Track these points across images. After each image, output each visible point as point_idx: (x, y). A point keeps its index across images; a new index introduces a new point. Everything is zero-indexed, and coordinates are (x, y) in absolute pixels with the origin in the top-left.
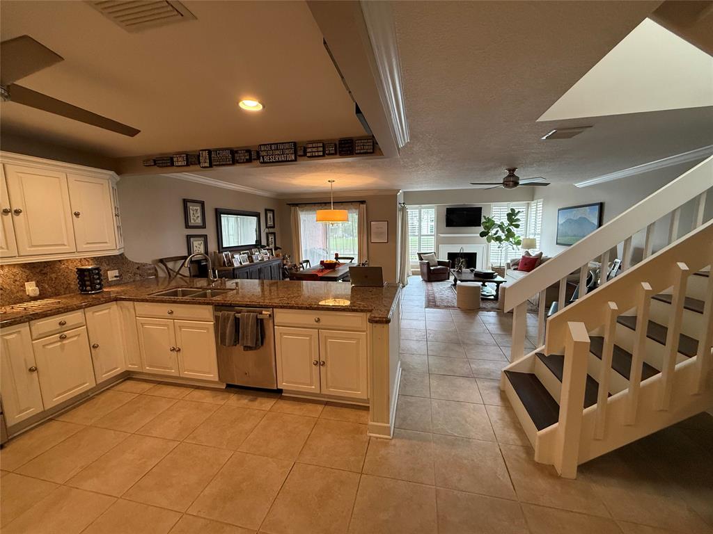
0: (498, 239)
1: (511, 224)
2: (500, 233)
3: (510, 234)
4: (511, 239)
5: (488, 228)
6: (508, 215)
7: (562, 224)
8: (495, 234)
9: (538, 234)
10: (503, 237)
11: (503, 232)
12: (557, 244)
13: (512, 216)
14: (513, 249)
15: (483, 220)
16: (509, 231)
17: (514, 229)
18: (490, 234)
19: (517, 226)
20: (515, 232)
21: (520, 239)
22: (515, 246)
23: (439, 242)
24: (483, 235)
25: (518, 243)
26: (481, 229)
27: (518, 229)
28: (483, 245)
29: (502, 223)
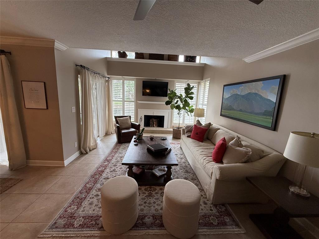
0: (178, 108)
1: (187, 97)
2: (179, 103)
3: (186, 104)
4: (187, 108)
5: (172, 99)
6: (186, 89)
7: (227, 99)
8: (176, 103)
9: (205, 105)
10: (181, 106)
11: (182, 102)
12: (221, 115)
13: (188, 90)
14: (188, 115)
15: (169, 92)
16: (186, 101)
17: (189, 101)
18: (173, 103)
19: (191, 98)
20: (190, 102)
21: (193, 108)
22: (189, 113)
23: (138, 107)
24: (168, 103)
25: (192, 111)
26: (167, 99)
27: (192, 101)
28: (169, 111)
29: (181, 95)
